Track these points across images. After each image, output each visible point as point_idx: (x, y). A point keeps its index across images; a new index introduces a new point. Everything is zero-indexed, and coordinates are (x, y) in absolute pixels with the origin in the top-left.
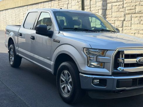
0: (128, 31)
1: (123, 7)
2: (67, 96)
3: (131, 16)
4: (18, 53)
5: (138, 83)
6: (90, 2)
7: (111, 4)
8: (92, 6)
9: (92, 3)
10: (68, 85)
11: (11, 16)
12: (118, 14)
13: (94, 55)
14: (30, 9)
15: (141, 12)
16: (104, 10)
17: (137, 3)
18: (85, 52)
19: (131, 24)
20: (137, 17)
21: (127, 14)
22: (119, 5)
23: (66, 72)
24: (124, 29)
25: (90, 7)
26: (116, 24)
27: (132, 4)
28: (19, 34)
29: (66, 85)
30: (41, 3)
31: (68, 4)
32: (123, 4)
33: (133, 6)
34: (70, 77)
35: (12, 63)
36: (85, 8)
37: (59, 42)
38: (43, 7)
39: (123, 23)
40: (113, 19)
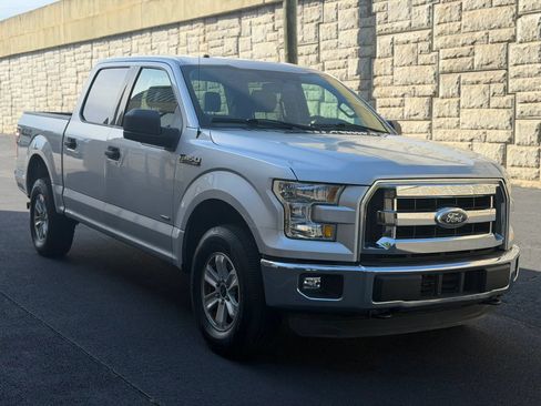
0: (449, 133)
1: (430, 47)
2: (223, 334)
3: (459, 78)
4: (62, 208)
5: (443, 289)
6: (317, 31)
7: (388, 39)
8: (322, 44)
9: (322, 35)
10: (229, 300)
11: (29, 80)
12: (414, 73)
13: (303, 202)
14: (101, 55)
15: (490, 66)
16: (365, 59)
17: (478, 35)
18: (278, 193)
19: (459, 106)
20: (478, 83)
21: (444, 73)
22: (418, 42)
23: (220, 258)
24: (434, 125)
25: (318, 49)
26: (407, 108)
27: (463, 38)
28: (66, 141)
29: (220, 300)
30: (141, 31)
31: (239, 36)
32: (432, 39)
33: (463, 45)
34: (233, 272)
35: (39, 243)
36: (299, 52)
37: (199, 164)
38: (149, 46)
39: (431, 103)
40: (398, 90)
